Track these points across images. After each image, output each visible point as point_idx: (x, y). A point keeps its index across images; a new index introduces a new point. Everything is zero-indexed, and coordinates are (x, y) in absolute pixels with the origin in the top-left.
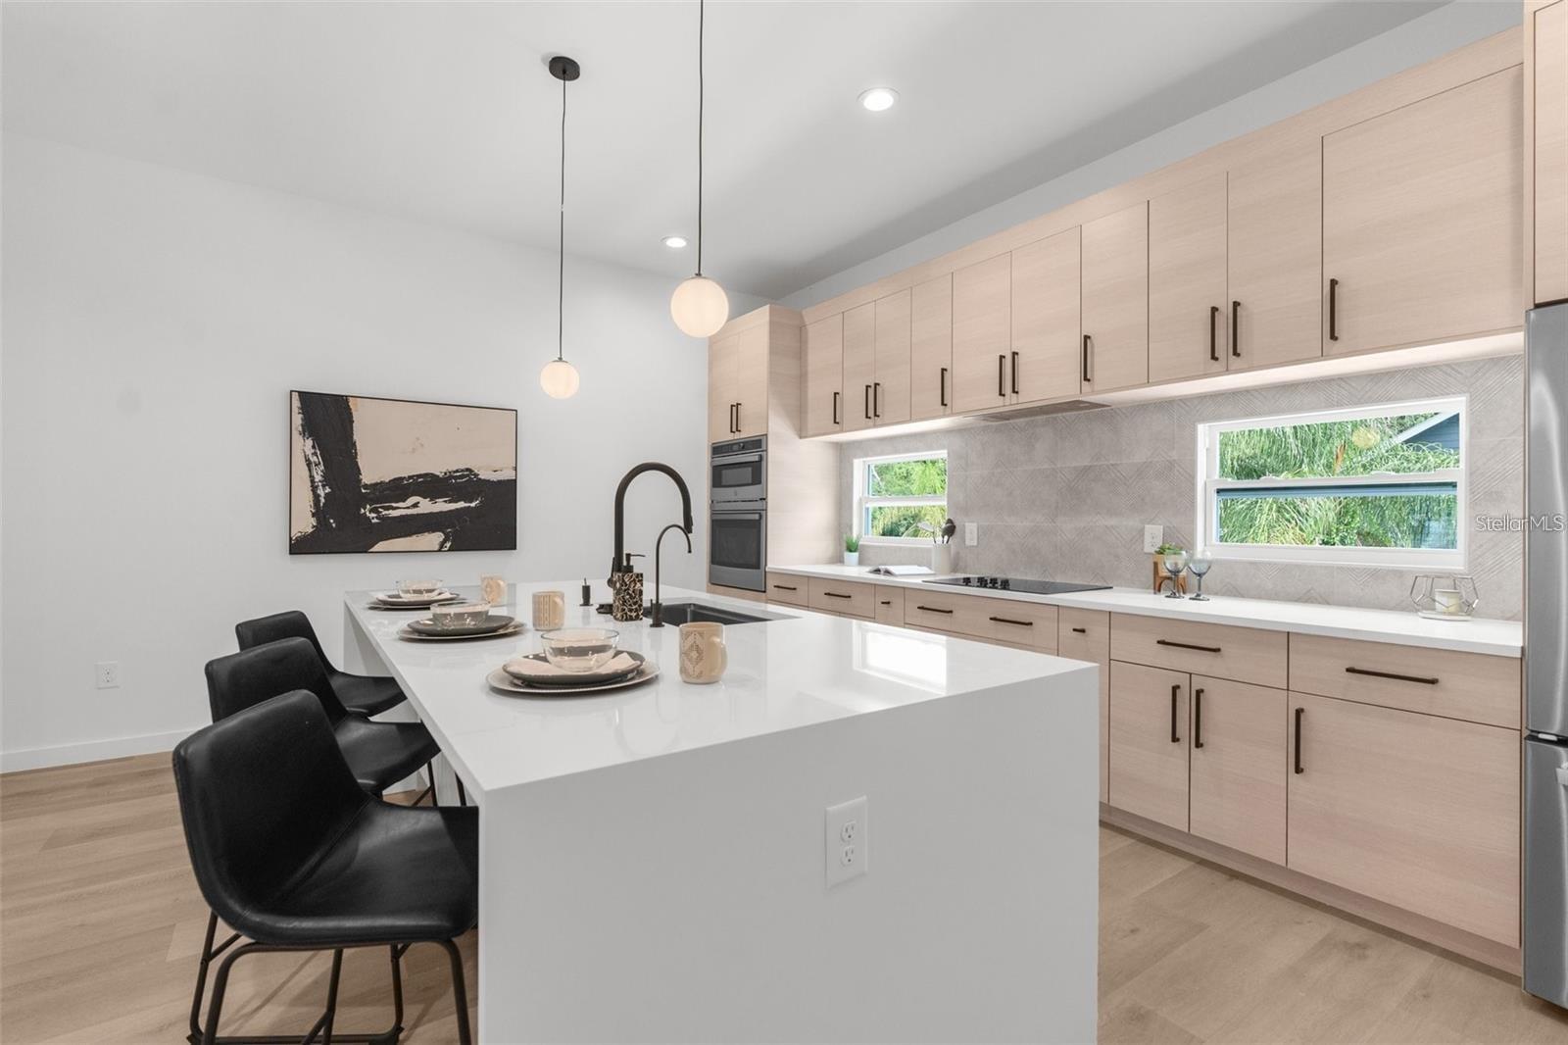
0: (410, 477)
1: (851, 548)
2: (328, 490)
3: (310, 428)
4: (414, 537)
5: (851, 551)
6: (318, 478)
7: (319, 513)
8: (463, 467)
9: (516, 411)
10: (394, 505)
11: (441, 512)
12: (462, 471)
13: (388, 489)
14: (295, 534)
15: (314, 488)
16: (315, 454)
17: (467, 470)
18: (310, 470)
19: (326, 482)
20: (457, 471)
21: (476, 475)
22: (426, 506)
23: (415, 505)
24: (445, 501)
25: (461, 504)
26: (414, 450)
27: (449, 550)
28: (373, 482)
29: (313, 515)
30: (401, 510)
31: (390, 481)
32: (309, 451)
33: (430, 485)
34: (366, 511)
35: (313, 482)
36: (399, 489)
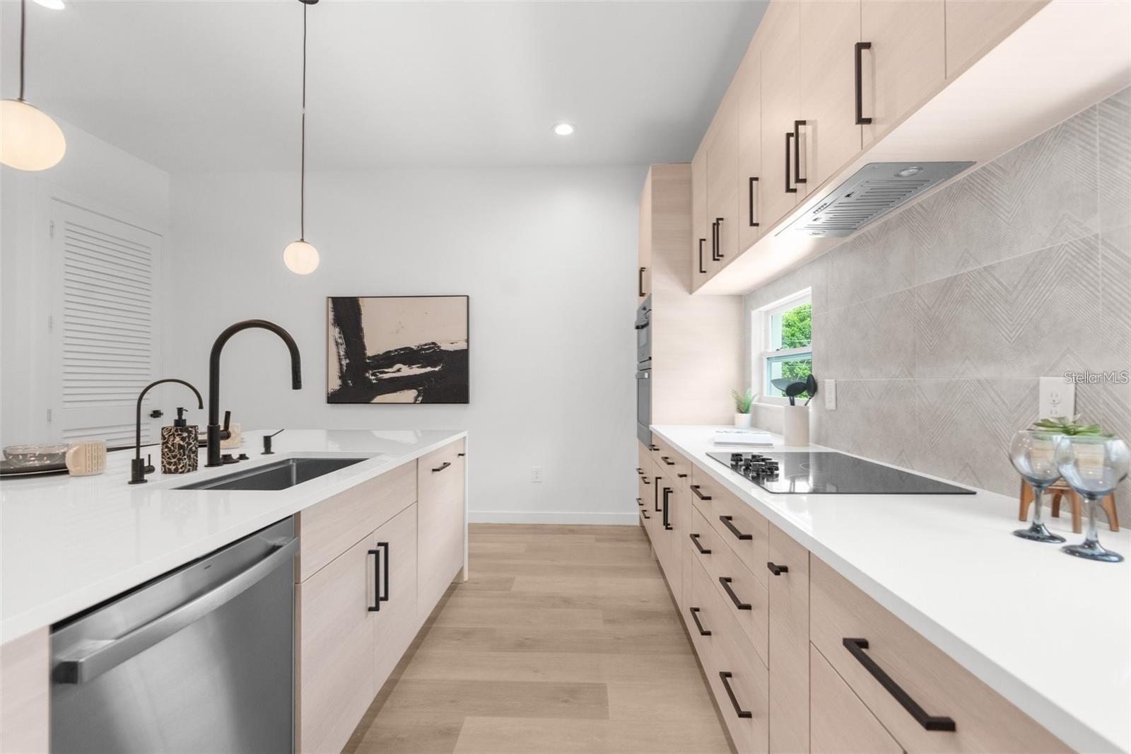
0: (396, 351)
1: (743, 409)
2: (348, 361)
3: (338, 321)
4: (398, 393)
5: (742, 412)
6: (342, 353)
7: (343, 377)
8: (430, 341)
9: (468, 296)
10: (386, 370)
11: (416, 375)
12: (430, 344)
13: (383, 359)
14: (330, 391)
15: (340, 360)
16: (340, 338)
17: (433, 343)
18: (338, 348)
19: (347, 355)
20: (426, 345)
21: (439, 347)
22: (406, 371)
23: (399, 370)
24: (418, 367)
25: (429, 369)
26: (398, 332)
27: (421, 403)
28: (373, 354)
29: (340, 378)
30: (390, 373)
31: (384, 354)
32: (337, 335)
33: (408, 356)
34: (369, 375)
35: (339, 356)
36: (388, 359)
